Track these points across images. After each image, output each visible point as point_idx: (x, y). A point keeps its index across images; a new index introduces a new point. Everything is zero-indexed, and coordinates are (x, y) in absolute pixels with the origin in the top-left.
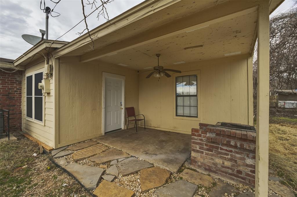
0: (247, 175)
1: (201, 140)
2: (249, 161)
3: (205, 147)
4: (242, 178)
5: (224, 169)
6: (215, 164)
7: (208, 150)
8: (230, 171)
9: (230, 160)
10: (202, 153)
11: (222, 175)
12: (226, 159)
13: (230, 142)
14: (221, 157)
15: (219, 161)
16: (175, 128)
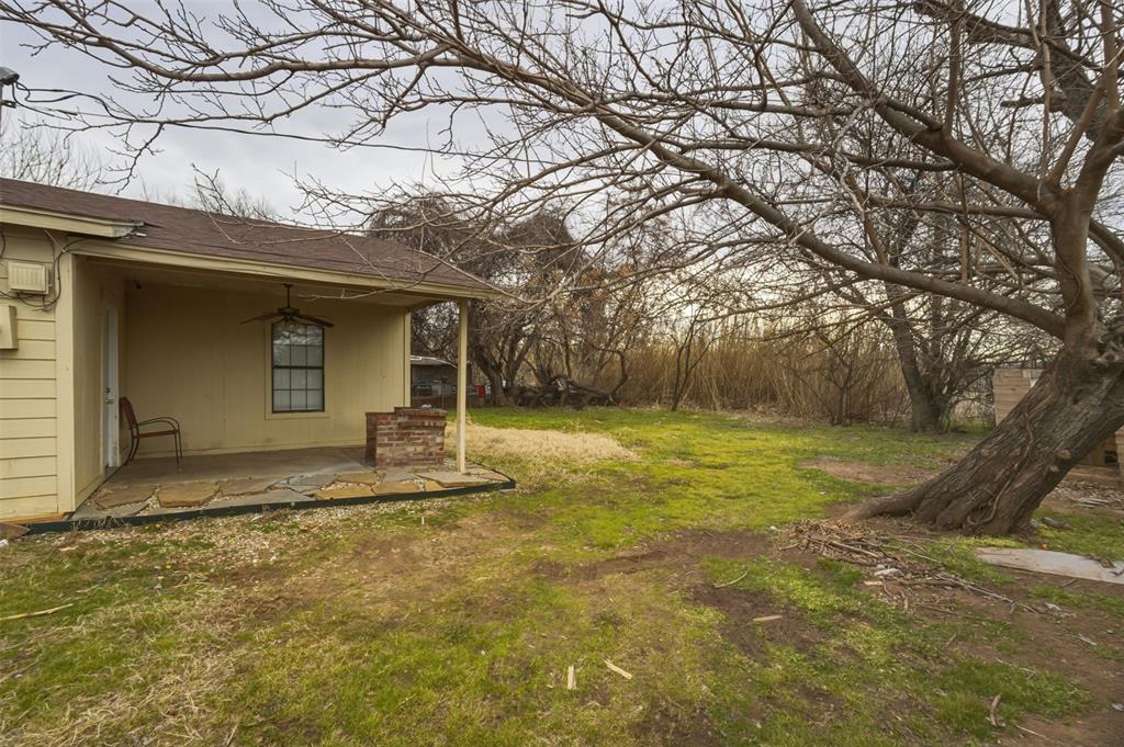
0: (437, 454)
1: (391, 428)
2: (439, 440)
3: (395, 436)
4: (434, 460)
5: (416, 457)
6: (407, 455)
7: (399, 439)
8: (422, 457)
9: (423, 444)
10: (391, 445)
11: (415, 465)
12: (418, 444)
13: (423, 423)
14: (413, 444)
15: (410, 449)
16: (269, 440)
